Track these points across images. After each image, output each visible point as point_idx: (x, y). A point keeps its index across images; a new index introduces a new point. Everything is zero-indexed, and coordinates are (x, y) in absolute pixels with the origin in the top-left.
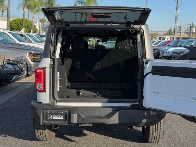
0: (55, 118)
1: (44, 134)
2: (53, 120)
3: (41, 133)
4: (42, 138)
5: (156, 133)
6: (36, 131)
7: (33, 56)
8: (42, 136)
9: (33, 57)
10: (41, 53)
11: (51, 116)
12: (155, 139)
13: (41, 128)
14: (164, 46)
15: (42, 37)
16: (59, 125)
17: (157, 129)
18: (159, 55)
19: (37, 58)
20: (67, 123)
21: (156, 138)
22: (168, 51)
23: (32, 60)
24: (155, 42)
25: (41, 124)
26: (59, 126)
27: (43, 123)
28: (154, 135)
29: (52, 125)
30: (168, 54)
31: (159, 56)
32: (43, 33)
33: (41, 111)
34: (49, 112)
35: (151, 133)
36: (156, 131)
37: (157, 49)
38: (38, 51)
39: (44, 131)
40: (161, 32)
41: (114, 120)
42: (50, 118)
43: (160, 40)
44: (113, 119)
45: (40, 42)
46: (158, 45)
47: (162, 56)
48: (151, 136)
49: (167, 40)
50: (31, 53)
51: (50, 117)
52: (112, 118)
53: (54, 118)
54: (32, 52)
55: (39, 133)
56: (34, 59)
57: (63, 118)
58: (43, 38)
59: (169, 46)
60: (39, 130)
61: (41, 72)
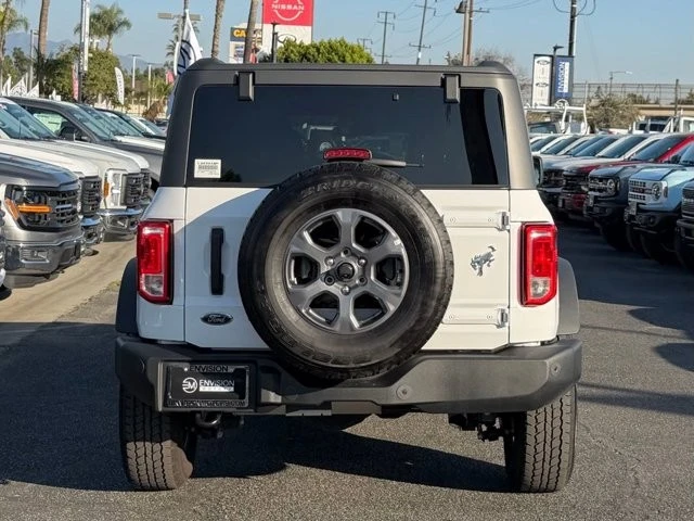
0: (207, 389)
1: (157, 456)
2: (198, 395)
3: (149, 452)
4: (150, 472)
5: (548, 448)
6: (130, 445)
7: (27, 203)
8: (150, 467)
9: (24, 207)
10: (63, 189)
11: (192, 382)
12: (546, 472)
13: (148, 436)
14: (656, 161)
15: (32, 111)
16: (219, 412)
17: (549, 432)
18: (626, 203)
19: (46, 209)
20: (247, 405)
21: (547, 466)
22: (664, 184)
23: (19, 222)
24: (613, 140)
25: (160, 408)
26: (219, 417)
27: (165, 405)
28: (540, 457)
29: (194, 413)
30: (662, 199)
31: (623, 211)
32: (28, 91)
33: (160, 367)
34: (186, 369)
35: (530, 450)
36: (548, 442)
37: (615, 177)
38: (49, 177)
39: (157, 447)
40: (660, 86)
41: (404, 392)
42: (189, 390)
43: (641, 132)
44: (402, 388)
45: (32, 139)
46: (627, 156)
47: (639, 210)
48: (529, 459)
49: (672, 134)
50: (19, 189)
51: (189, 385)
52: (397, 384)
53: (201, 389)
54: (23, 183)
55: (141, 452)
56: (29, 214)
57: (232, 389)
58: (35, 115)
59: (676, 160)
60: (140, 444)
61: (158, 235)
